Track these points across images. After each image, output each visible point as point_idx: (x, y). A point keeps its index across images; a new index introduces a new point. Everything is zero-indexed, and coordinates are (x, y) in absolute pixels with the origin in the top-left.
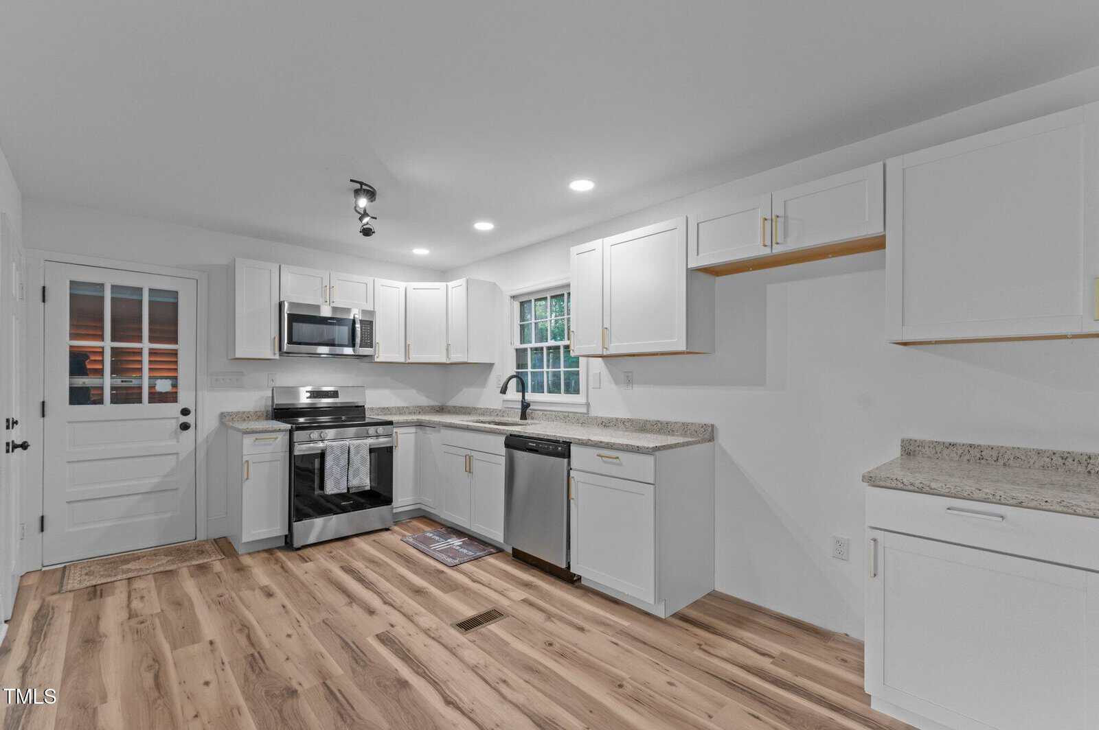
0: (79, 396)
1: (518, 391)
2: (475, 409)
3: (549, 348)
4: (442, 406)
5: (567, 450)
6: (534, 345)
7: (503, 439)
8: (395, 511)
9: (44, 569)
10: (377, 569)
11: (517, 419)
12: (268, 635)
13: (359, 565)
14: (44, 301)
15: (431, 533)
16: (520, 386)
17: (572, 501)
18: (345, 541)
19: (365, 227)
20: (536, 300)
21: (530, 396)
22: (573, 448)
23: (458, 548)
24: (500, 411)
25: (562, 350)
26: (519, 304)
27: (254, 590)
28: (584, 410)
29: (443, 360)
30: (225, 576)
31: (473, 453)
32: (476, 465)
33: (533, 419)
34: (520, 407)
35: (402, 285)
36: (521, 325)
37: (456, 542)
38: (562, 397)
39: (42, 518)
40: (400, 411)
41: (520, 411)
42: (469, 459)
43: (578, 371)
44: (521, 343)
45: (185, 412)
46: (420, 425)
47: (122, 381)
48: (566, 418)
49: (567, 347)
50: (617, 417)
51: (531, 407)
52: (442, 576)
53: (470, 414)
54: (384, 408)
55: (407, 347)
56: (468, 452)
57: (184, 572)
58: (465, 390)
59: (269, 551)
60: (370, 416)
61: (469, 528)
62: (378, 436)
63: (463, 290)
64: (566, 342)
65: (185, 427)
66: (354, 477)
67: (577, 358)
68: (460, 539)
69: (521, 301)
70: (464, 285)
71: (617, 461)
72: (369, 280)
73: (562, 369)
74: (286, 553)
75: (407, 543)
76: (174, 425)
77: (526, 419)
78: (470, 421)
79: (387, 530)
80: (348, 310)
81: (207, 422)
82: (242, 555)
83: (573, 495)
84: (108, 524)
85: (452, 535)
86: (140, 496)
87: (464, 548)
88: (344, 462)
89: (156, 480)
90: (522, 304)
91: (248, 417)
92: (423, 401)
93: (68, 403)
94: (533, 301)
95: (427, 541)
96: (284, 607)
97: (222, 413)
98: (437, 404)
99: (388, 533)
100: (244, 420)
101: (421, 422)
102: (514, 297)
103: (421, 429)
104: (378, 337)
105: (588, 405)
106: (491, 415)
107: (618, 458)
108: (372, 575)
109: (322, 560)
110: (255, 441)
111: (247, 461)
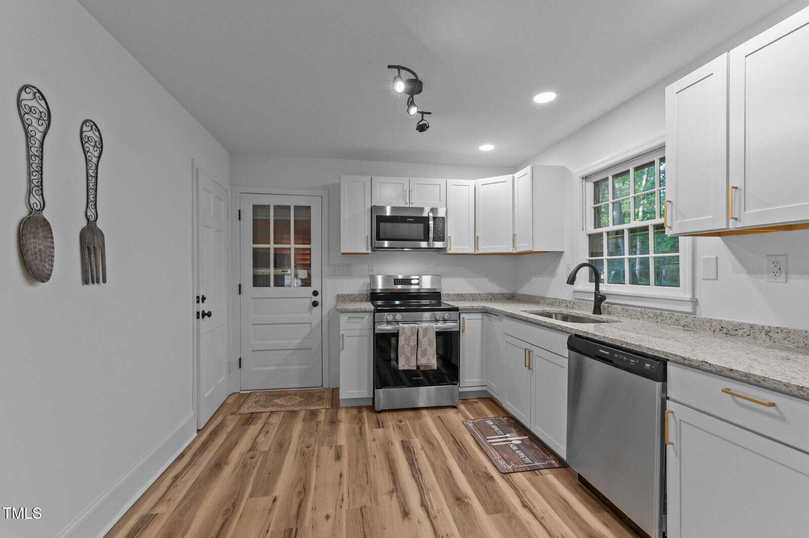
0: (259, 281)
1: (591, 281)
2: (543, 298)
3: (632, 231)
4: (513, 294)
5: (661, 370)
6: (612, 228)
7: (565, 338)
8: (461, 390)
9: (241, 392)
10: (431, 454)
11: (589, 313)
12: (314, 509)
13: (417, 443)
14: (240, 219)
15: (492, 420)
16: (594, 277)
17: (669, 447)
18: (416, 412)
19: (420, 123)
20: (615, 176)
21: (604, 288)
22: (671, 368)
23: (515, 448)
24: (570, 302)
25: (651, 232)
26: (592, 185)
27: (331, 447)
28: (688, 309)
29: (510, 250)
30: (321, 426)
31: (533, 348)
32: (536, 362)
33: (609, 313)
34: (593, 299)
35: (471, 183)
36: (595, 208)
37: (515, 439)
38: (651, 290)
39: (240, 359)
40: (473, 297)
41: (593, 303)
42: (528, 353)
43: (678, 257)
44: (595, 228)
45: (315, 293)
46: (486, 312)
47: (282, 271)
48: (658, 317)
49: (660, 228)
50: (753, 322)
51: (607, 300)
52: (489, 484)
53: (538, 303)
54: (458, 295)
55: (476, 239)
56: (528, 346)
57: (302, 415)
58: (534, 279)
59: (360, 409)
60: (446, 302)
61: (529, 428)
62: (445, 321)
63: (528, 179)
64: (658, 221)
65: (315, 304)
66: (423, 356)
67: (675, 238)
68: (520, 436)
69: (594, 181)
70: (530, 174)
71: (771, 410)
72: (442, 182)
73: (651, 255)
74: (369, 414)
75: (467, 426)
76: (308, 303)
77: (600, 313)
78: (525, 311)
79: (454, 407)
80: (422, 209)
81: (329, 301)
82: (342, 408)
83: (671, 436)
84: (273, 368)
85: (512, 429)
86: (289, 352)
87: (522, 451)
88: (413, 342)
89: (299, 341)
90: (597, 184)
91: (354, 299)
92: (495, 289)
93: (252, 285)
94: (610, 178)
95: (486, 430)
96: (341, 476)
97: (338, 295)
98: (510, 292)
99: (454, 410)
100: (352, 301)
101: (487, 310)
102: (586, 178)
103: (487, 315)
104: (450, 231)
105: (695, 302)
106: (559, 306)
107: (773, 405)
108: (423, 461)
109: (391, 429)
110: (348, 320)
111: (343, 335)
